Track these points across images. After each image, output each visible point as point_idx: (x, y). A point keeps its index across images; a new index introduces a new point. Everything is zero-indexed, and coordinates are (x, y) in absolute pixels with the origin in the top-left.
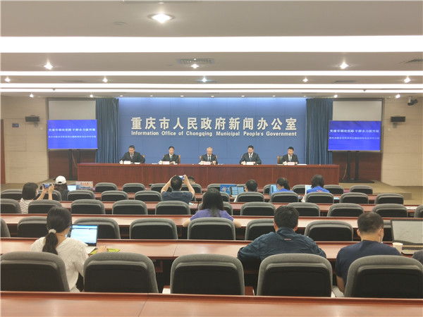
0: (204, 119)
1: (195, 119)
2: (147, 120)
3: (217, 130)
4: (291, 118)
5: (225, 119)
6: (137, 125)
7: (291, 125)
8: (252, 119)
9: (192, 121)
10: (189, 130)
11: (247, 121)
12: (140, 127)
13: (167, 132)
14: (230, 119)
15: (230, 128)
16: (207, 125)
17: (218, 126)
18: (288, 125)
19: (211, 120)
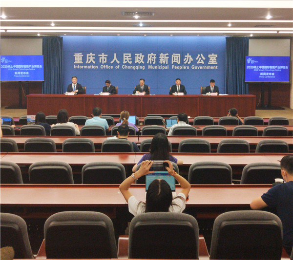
0: (138, 55)
1: (130, 54)
2: (88, 55)
3: (149, 64)
4: (213, 54)
5: (155, 55)
6: (78, 60)
7: (213, 60)
8: (179, 55)
9: (127, 57)
10: (125, 64)
11: (174, 57)
12: (82, 61)
13: (105, 66)
14: (160, 55)
15: (160, 62)
16: (140, 60)
17: (150, 61)
18: (210, 59)
19: (144, 56)
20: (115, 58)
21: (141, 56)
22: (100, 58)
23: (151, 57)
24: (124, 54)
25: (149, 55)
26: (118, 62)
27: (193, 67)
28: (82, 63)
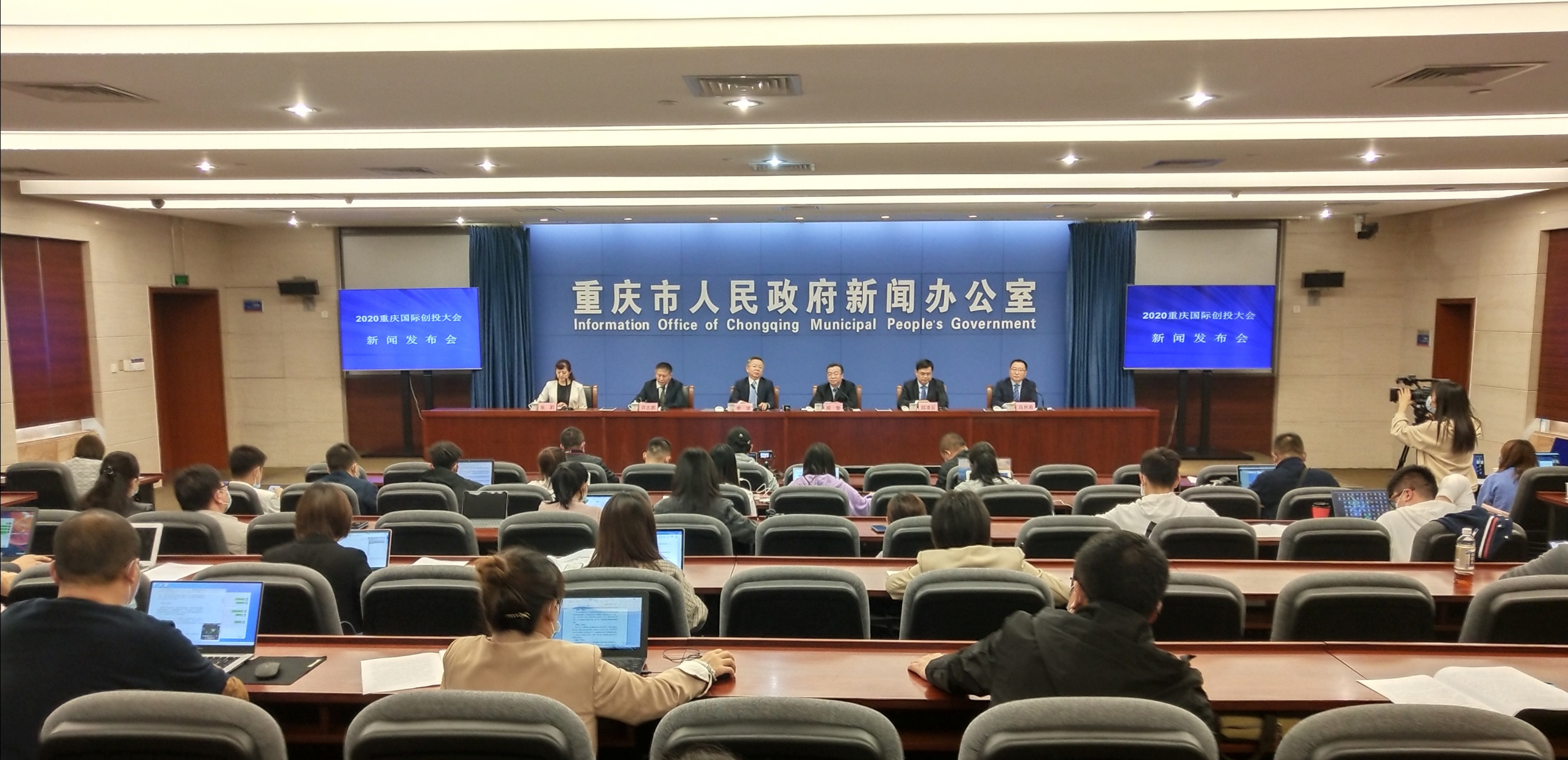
0: (777, 284)
1: (751, 283)
2: (617, 287)
3: (814, 314)
4: (1021, 280)
6: (588, 302)
7: (1021, 299)
8: (911, 283)
9: (743, 291)
10: (736, 316)
11: (896, 289)
12: (598, 307)
13: (673, 321)
14: (849, 284)
15: (848, 308)
16: (784, 301)
17: (815, 304)
18: (1012, 297)
19: (796, 288)
20: (704, 297)
21: (787, 287)
22: (657, 297)
23: (821, 293)
24: (734, 283)
25: (812, 285)
26: (715, 309)
27: (957, 324)
28: (600, 312)
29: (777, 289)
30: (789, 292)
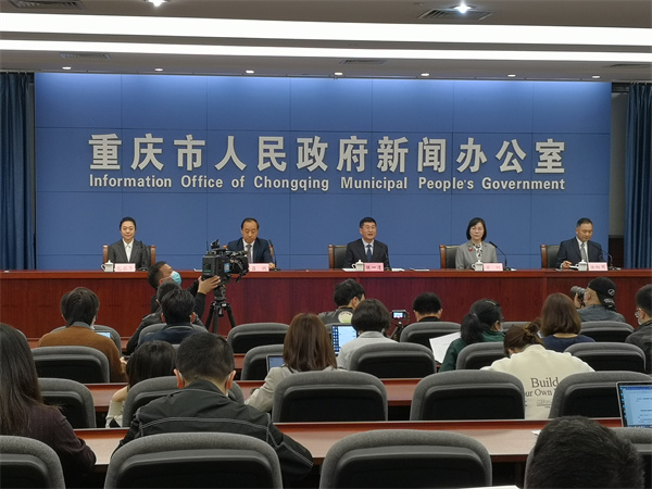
0: (306, 141)
1: (280, 140)
2: (137, 141)
3: (344, 172)
4: (550, 141)
5: (365, 142)
6: (105, 157)
7: (550, 159)
8: (443, 142)
9: (272, 147)
10: (263, 173)
11: (427, 148)
12: (116, 162)
13: (197, 178)
14: (380, 142)
15: (379, 166)
16: (314, 158)
17: (345, 161)
18: (542, 158)
19: (326, 145)
20: (231, 152)
21: (317, 144)
22: (181, 152)
23: (351, 151)
24: (262, 139)
25: (343, 142)
26: (242, 166)
27: (488, 184)
28: (118, 167)
29: (306, 146)
30: (319, 149)
